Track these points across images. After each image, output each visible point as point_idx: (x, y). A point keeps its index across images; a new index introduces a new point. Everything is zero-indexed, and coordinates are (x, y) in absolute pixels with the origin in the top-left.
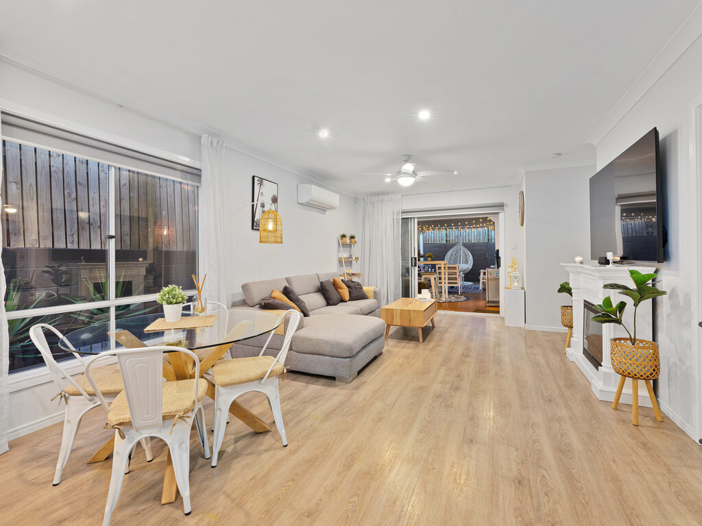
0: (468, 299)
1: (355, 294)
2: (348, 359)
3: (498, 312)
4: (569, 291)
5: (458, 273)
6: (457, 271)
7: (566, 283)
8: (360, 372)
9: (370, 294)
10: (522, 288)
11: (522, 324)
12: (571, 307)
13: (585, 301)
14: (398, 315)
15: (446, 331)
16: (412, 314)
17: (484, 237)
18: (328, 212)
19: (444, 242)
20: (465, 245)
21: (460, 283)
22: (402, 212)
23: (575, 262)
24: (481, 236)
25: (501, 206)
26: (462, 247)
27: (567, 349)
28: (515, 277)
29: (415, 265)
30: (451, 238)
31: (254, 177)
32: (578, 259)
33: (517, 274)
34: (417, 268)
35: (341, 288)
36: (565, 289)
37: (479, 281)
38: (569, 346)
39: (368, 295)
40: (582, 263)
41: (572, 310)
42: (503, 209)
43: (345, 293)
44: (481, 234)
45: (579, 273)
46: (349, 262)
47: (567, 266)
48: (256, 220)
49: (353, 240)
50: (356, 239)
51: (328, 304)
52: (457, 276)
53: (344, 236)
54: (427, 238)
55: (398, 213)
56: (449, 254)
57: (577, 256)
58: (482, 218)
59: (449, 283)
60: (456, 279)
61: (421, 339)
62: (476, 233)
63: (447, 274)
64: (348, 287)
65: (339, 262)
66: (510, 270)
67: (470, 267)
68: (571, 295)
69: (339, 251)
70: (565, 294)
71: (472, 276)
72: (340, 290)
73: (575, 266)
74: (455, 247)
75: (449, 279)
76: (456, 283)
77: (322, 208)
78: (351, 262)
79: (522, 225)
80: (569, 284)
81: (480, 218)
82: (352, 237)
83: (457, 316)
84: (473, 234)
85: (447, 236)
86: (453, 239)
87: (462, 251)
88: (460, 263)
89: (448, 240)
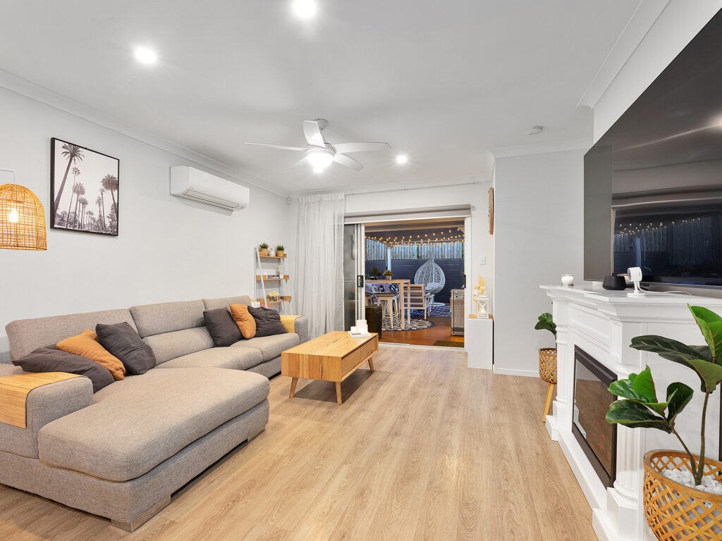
0: (433, 325)
1: (266, 326)
2: (128, 484)
3: (461, 345)
4: (552, 328)
5: (424, 294)
6: (423, 291)
7: (547, 314)
8: (175, 495)
9: (291, 327)
10: (491, 317)
11: (489, 366)
12: (554, 350)
13: (576, 347)
14: (306, 362)
15: (386, 380)
16: (325, 362)
17: (458, 252)
18: (235, 213)
19: (415, 258)
20: (437, 262)
21: (428, 305)
22: (345, 217)
23: (562, 284)
24: (455, 252)
25: (467, 209)
26: (434, 264)
27: (548, 418)
28: (483, 302)
29: (362, 286)
30: (423, 254)
31: (53, 140)
32: (567, 279)
33: (484, 297)
34: (363, 290)
35: (242, 320)
36: (546, 323)
37: (449, 302)
38: (550, 413)
39: (287, 326)
40: (572, 285)
41: (555, 357)
42: (470, 214)
43: (249, 326)
44: (455, 249)
45: (567, 301)
46: (274, 281)
47: (549, 291)
48: (59, 212)
49: (280, 253)
50: (285, 252)
51: (216, 345)
52: (423, 298)
53: (264, 247)
54: (397, 253)
55: (339, 218)
56: (420, 271)
57: (564, 273)
58: (451, 229)
59: (411, 306)
60: (421, 301)
61: (339, 399)
62: (449, 248)
63: (409, 295)
64: (254, 316)
65: (257, 281)
66: (476, 292)
67: (442, 286)
68: (554, 332)
69: (257, 267)
70: (545, 332)
71: (442, 296)
72: (240, 323)
73: (563, 291)
74: (425, 264)
75: (412, 301)
76: (422, 306)
77: (226, 207)
78: (280, 281)
79: (492, 232)
80: (551, 316)
81: (448, 229)
82: (280, 249)
83: (412, 351)
84: (446, 250)
85: (418, 251)
86: (425, 255)
87: (434, 269)
88: (432, 281)
89: (420, 255)
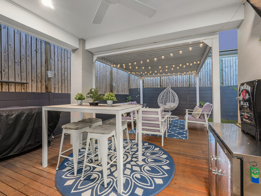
19: (159, 87)
20: (173, 89)
24: (185, 82)
26: (171, 90)
56: (161, 95)
59: (157, 119)
67: (177, 105)
74: (165, 90)
84: (179, 81)
85: (160, 83)
86: (165, 85)
87: (171, 93)
88: (169, 102)
89: (162, 85)
